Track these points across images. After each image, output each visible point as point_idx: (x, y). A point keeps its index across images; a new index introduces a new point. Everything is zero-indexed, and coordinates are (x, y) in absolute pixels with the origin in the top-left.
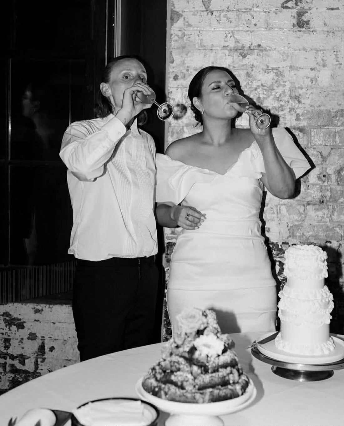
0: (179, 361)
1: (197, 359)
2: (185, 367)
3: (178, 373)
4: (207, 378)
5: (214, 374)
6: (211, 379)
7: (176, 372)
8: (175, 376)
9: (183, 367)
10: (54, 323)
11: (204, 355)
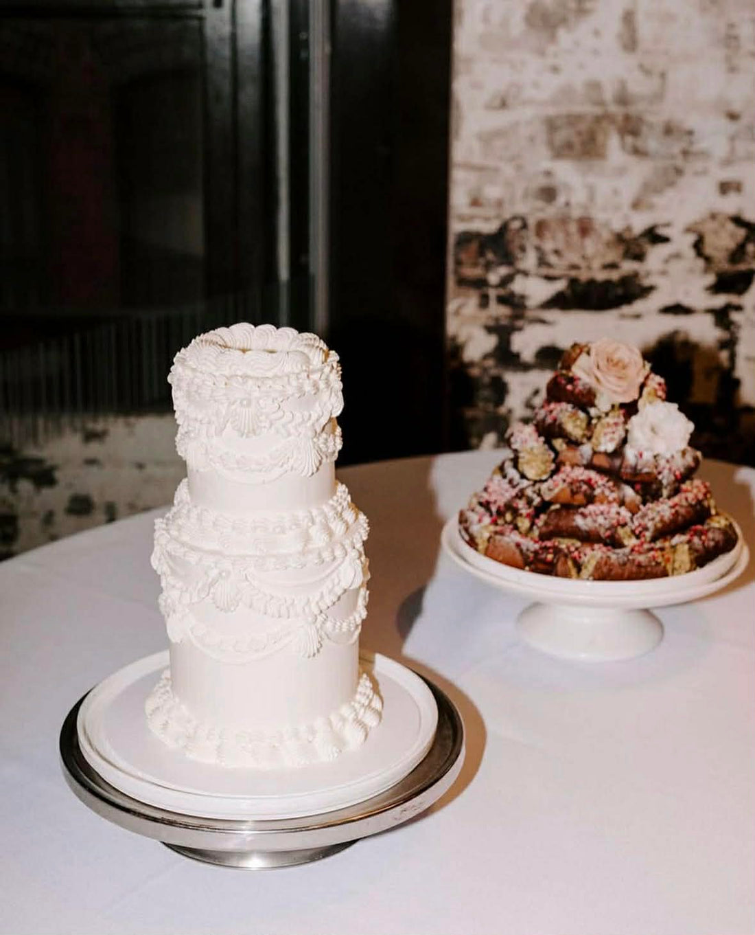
0: (590, 480)
1: (635, 468)
2: (607, 492)
3: (591, 508)
4: (663, 510)
5: (676, 499)
6: (673, 511)
7: (585, 506)
8: (584, 516)
9: (603, 492)
10: (140, 466)
11: (648, 456)
